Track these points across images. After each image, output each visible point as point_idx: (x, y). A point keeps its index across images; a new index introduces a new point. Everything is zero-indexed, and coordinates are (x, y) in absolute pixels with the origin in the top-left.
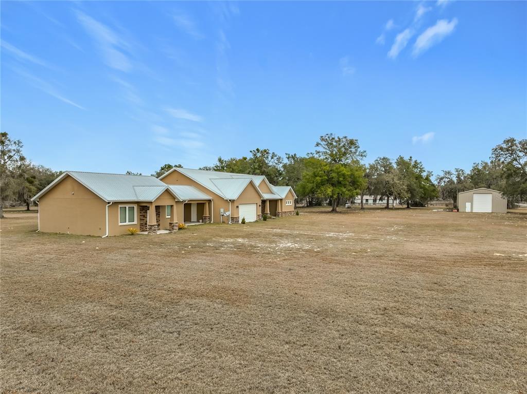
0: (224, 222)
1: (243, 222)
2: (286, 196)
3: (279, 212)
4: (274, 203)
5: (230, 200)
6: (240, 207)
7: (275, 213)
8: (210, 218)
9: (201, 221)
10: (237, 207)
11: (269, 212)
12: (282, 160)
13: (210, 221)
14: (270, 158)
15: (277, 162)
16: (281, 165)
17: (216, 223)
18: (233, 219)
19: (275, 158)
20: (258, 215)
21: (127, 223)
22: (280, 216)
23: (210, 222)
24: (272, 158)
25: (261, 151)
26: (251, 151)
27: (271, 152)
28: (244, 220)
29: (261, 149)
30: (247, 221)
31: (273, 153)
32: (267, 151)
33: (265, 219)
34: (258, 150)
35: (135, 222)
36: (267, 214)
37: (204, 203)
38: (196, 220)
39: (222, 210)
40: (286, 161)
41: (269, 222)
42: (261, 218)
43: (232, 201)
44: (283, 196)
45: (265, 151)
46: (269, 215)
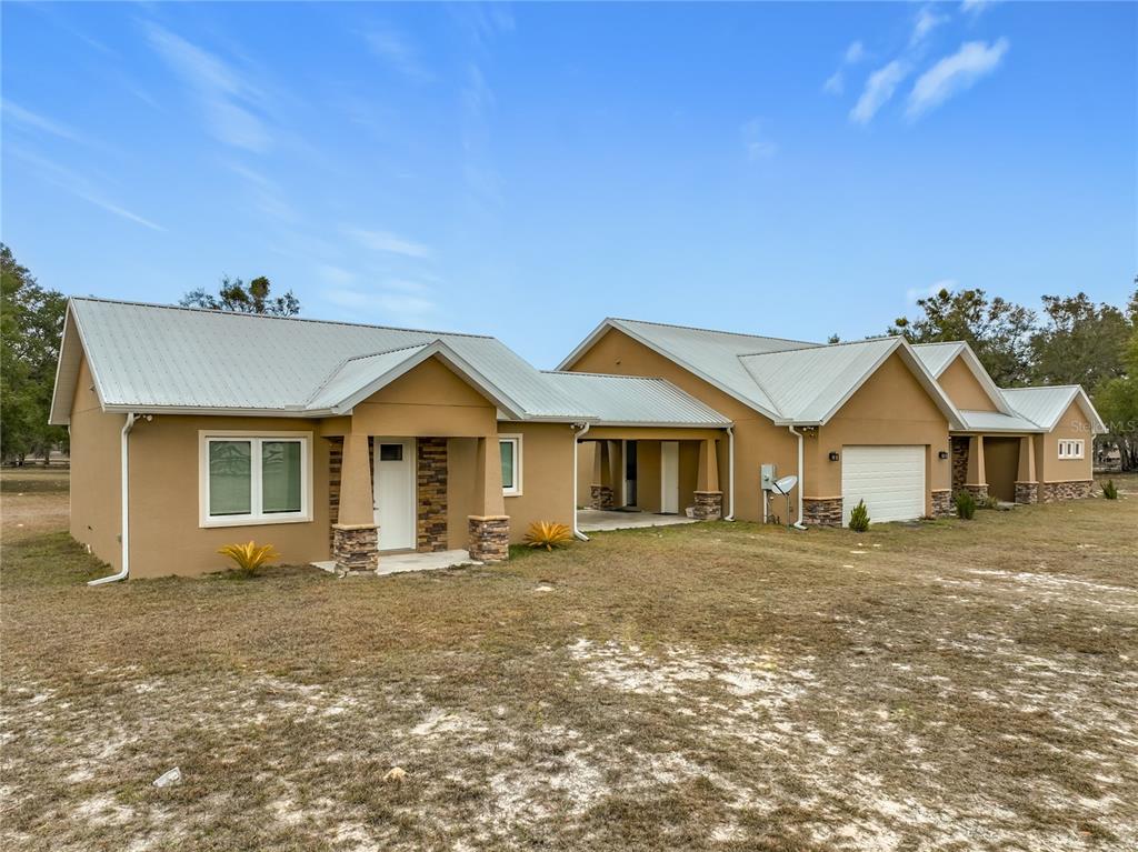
0: (774, 521)
1: (860, 523)
2: (1060, 424)
3: (1027, 486)
4: (1008, 446)
5: (799, 428)
6: (848, 457)
7: (1009, 488)
8: (722, 503)
9: (689, 511)
10: (834, 457)
11: (982, 483)
12: (1031, 320)
13: (724, 511)
14: (985, 316)
15: (1011, 326)
16: (1026, 337)
17: (746, 523)
18: (811, 507)
19: (1004, 316)
20: (935, 496)
21: (257, 516)
22: (1033, 499)
23: (722, 518)
24: (994, 316)
25: (957, 300)
26: (921, 303)
27: (989, 298)
28: (860, 513)
29: (956, 290)
30: (874, 517)
31: (998, 301)
32: (977, 295)
33: (965, 512)
34: (943, 295)
35: (305, 513)
36: (978, 489)
37: (699, 442)
38: (674, 508)
39: (767, 471)
40: (1043, 321)
41: (988, 525)
42: (946, 505)
43: (810, 432)
44: (1047, 422)
45: (969, 296)
46: (984, 495)
